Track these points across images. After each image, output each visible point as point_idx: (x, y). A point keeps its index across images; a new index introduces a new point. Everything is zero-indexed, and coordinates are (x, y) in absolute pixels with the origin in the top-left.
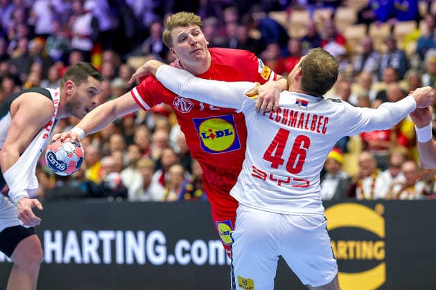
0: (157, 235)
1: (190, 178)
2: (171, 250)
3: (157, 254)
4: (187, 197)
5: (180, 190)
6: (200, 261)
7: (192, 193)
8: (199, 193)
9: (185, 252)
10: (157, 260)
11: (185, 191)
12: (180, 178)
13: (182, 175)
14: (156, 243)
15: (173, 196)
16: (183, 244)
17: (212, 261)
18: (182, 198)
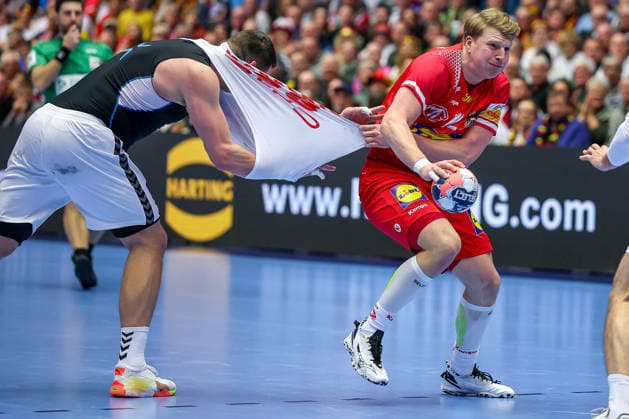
0: (497, 190)
1: (543, 117)
2: (514, 210)
3: (497, 214)
4: (539, 141)
5: (530, 133)
6: (551, 225)
7: (545, 136)
8: (554, 137)
9: (532, 213)
10: (497, 222)
11: (537, 134)
12: (532, 117)
13: (534, 114)
14: (496, 200)
15: (520, 140)
16: (531, 203)
17: (568, 226)
18: (531, 142)
